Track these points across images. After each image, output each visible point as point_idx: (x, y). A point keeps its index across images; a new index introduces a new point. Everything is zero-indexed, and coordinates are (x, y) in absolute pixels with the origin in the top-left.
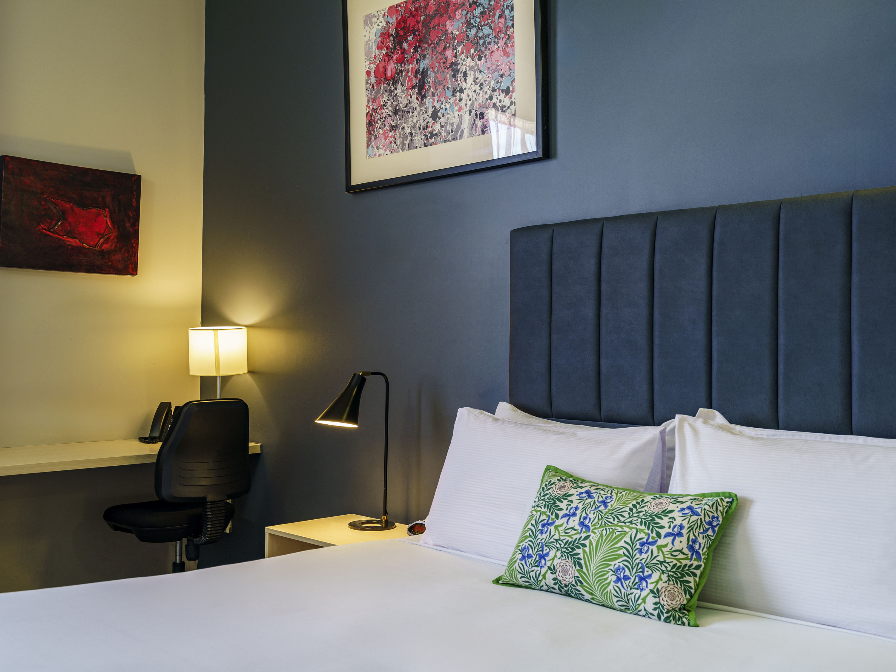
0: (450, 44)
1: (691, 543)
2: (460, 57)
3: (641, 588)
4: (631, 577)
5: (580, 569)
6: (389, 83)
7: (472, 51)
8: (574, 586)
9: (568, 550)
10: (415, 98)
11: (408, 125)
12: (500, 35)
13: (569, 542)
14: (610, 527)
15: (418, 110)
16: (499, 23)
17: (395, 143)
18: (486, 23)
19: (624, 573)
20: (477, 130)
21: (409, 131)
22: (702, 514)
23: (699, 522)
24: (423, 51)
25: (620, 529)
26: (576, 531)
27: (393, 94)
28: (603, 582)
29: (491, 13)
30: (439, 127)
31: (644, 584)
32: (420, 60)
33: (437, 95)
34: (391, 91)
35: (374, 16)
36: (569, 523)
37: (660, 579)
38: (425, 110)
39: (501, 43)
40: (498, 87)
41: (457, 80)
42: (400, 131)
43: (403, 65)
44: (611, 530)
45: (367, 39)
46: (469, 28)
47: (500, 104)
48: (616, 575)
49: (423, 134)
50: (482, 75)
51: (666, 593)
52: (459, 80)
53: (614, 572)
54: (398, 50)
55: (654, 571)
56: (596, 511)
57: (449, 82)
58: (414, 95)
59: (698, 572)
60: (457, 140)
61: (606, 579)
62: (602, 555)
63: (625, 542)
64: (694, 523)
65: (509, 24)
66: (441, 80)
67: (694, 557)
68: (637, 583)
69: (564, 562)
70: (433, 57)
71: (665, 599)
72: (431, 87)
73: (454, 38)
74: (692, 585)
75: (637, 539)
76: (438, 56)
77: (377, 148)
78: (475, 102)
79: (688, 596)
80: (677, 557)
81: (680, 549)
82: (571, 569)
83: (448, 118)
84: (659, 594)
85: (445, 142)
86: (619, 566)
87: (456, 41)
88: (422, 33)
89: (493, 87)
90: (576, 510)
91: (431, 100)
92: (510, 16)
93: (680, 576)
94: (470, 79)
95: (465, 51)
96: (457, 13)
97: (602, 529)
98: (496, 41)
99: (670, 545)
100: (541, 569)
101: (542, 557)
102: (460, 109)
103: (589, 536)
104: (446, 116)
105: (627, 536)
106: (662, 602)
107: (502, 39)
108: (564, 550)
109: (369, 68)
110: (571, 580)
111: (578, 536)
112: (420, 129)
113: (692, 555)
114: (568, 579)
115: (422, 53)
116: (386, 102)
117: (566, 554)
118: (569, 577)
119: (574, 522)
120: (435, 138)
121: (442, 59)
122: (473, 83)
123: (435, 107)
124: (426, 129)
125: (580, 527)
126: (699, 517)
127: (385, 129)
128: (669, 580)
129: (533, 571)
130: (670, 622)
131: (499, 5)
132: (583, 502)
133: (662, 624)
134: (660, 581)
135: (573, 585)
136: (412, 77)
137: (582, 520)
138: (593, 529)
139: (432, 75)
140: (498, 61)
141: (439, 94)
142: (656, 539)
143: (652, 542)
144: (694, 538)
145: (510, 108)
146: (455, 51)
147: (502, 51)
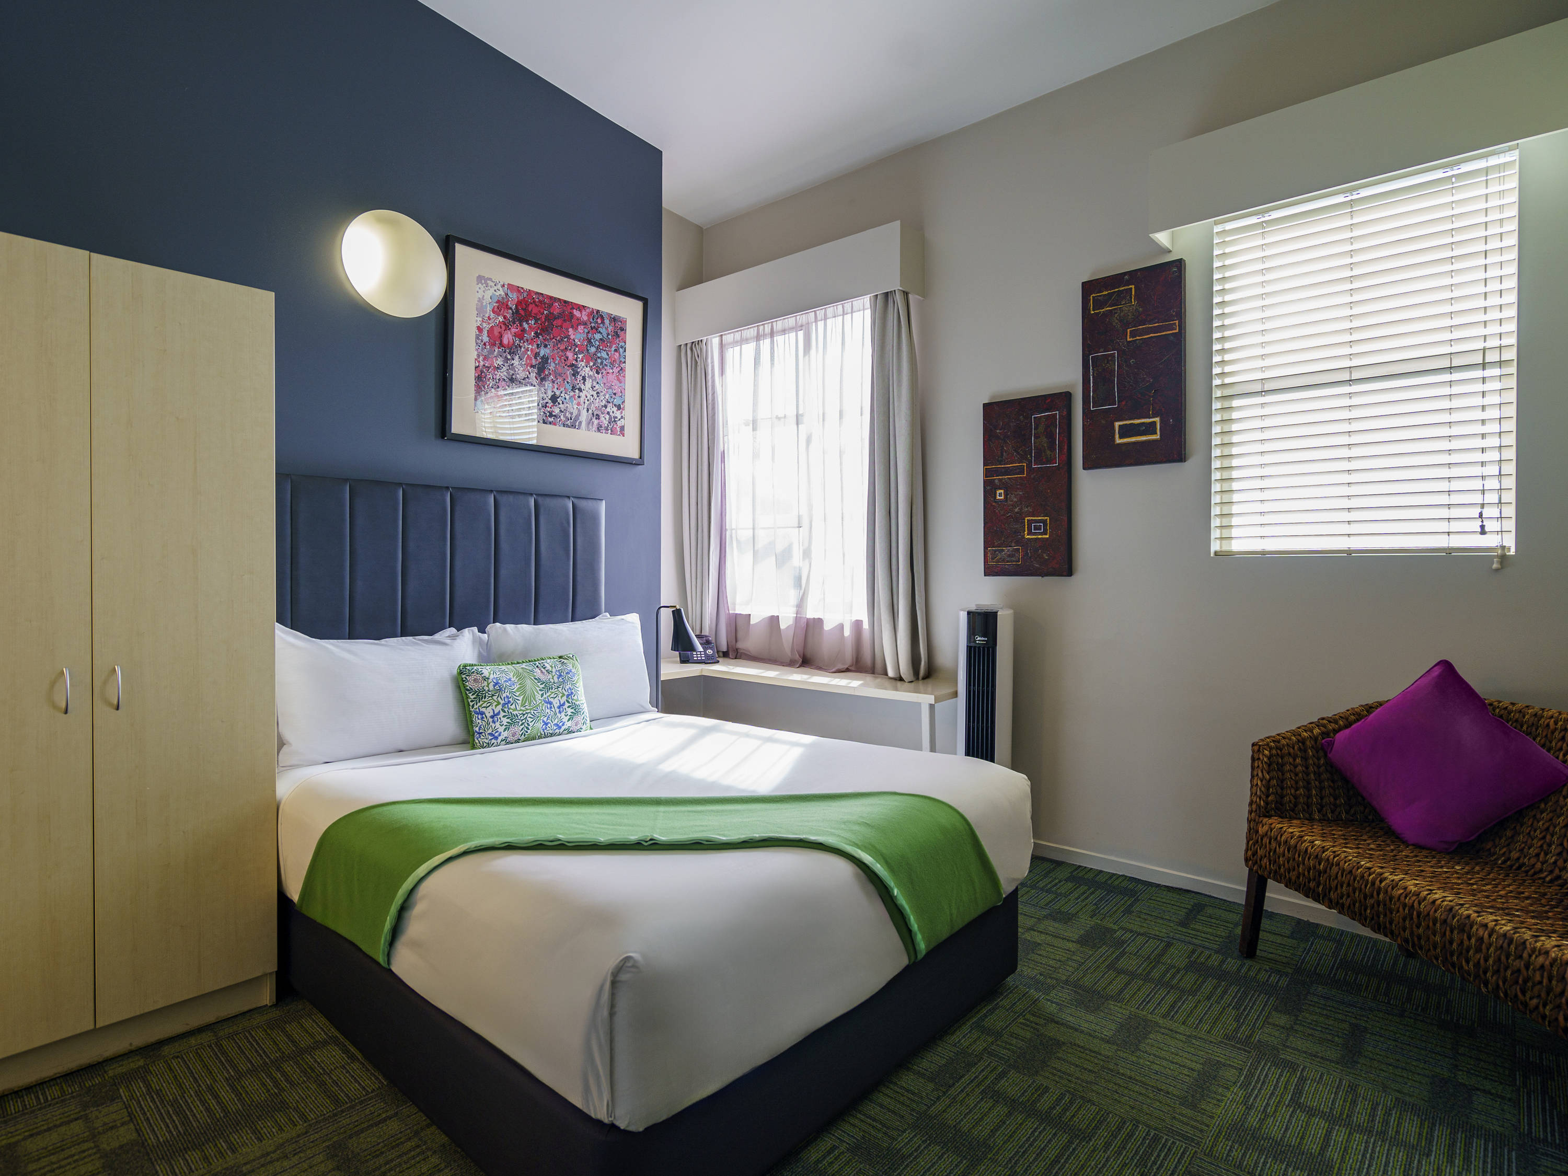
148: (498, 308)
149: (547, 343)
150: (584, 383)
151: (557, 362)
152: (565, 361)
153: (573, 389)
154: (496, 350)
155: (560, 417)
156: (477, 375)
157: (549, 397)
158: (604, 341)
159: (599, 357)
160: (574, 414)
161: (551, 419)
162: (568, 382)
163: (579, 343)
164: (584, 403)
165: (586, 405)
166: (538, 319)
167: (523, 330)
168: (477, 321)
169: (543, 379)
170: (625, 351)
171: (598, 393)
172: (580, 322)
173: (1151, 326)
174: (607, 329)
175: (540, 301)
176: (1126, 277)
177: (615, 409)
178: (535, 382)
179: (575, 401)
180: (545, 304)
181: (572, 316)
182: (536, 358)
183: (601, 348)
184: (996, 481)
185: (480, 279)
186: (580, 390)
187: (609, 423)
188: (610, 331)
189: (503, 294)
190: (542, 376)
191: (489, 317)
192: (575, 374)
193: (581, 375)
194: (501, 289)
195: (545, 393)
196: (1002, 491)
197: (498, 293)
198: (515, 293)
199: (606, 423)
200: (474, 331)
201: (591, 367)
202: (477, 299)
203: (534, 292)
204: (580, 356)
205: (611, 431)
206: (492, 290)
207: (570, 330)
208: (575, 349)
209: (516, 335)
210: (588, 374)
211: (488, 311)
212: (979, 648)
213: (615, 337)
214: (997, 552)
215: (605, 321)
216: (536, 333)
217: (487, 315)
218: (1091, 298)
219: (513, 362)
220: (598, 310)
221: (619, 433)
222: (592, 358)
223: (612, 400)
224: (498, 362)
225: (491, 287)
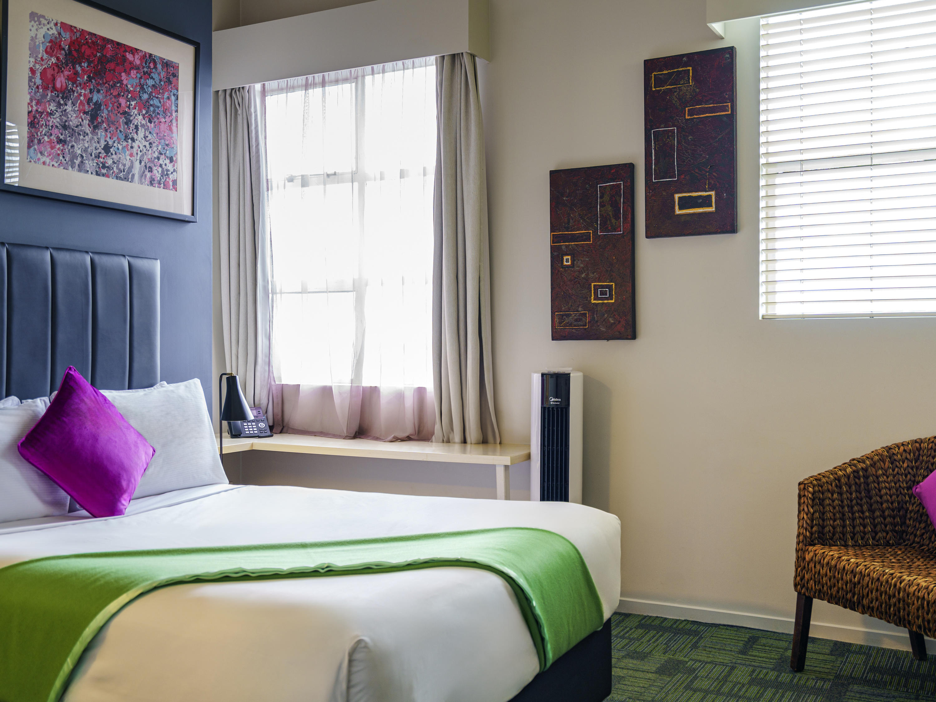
148: (51, 48)
149: (99, 88)
150: (137, 133)
151: (109, 109)
152: (118, 107)
153: (126, 138)
154: (49, 95)
155: (113, 168)
156: (30, 121)
157: (102, 147)
158: (157, 88)
159: (151, 105)
160: (127, 167)
161: (104, 171)
162: (120, 131)
163: (132, 89)
164: (137, 154)
165: (139, 156)
166: (91, 62)
167: (76, 73)
168: (29, 62)
169: (96, 127)
170: (177, 99)
171: (150, 144)
172: (133, 67)
173: (707, 106)
174: (159, 74)
175: (93, 42)
176: (685, 59)
177: (168, 161)
178: (88, 130)
179: (127, 152)
180: (98, 45)
181: (124, 59)
182: (88, 104)
183: (154, 94)
184: (563, 247)
185: (33, 16)
186: (133, 140)
187: (162, 176)
188: (162, 77)
189: (56, 33)
190: (95, 124)
191: (42, 58)
192: (128, 122)
193: (133, 124)
194: (54, 27)
195: (98, 142)
196: (569, 257)
197: (51, 32)
198: (68, 33)
199: (158, 176)
200: (27, 73)
201: (144, 116)
202: (29, 38)
203: (87, 32)
204: (133, 103)
205: (164, 185)
206: (45, 29)
207: (123, 74)
208: (128, 95)
209: (69, 78)
210: (141, 123)
211: (41, 51)
212: (553, 408)
213: (167, 84)
214: (565, 317)
215: (158, 65)
216: (89, 77)
217: (40, 56)
218: (653, 76)
219: (65, 107)
220: (151, 54)
221: (171, 187)
222: (145, 105)
223: (165, 151)
224: (51, 107)
225: (44, 25)
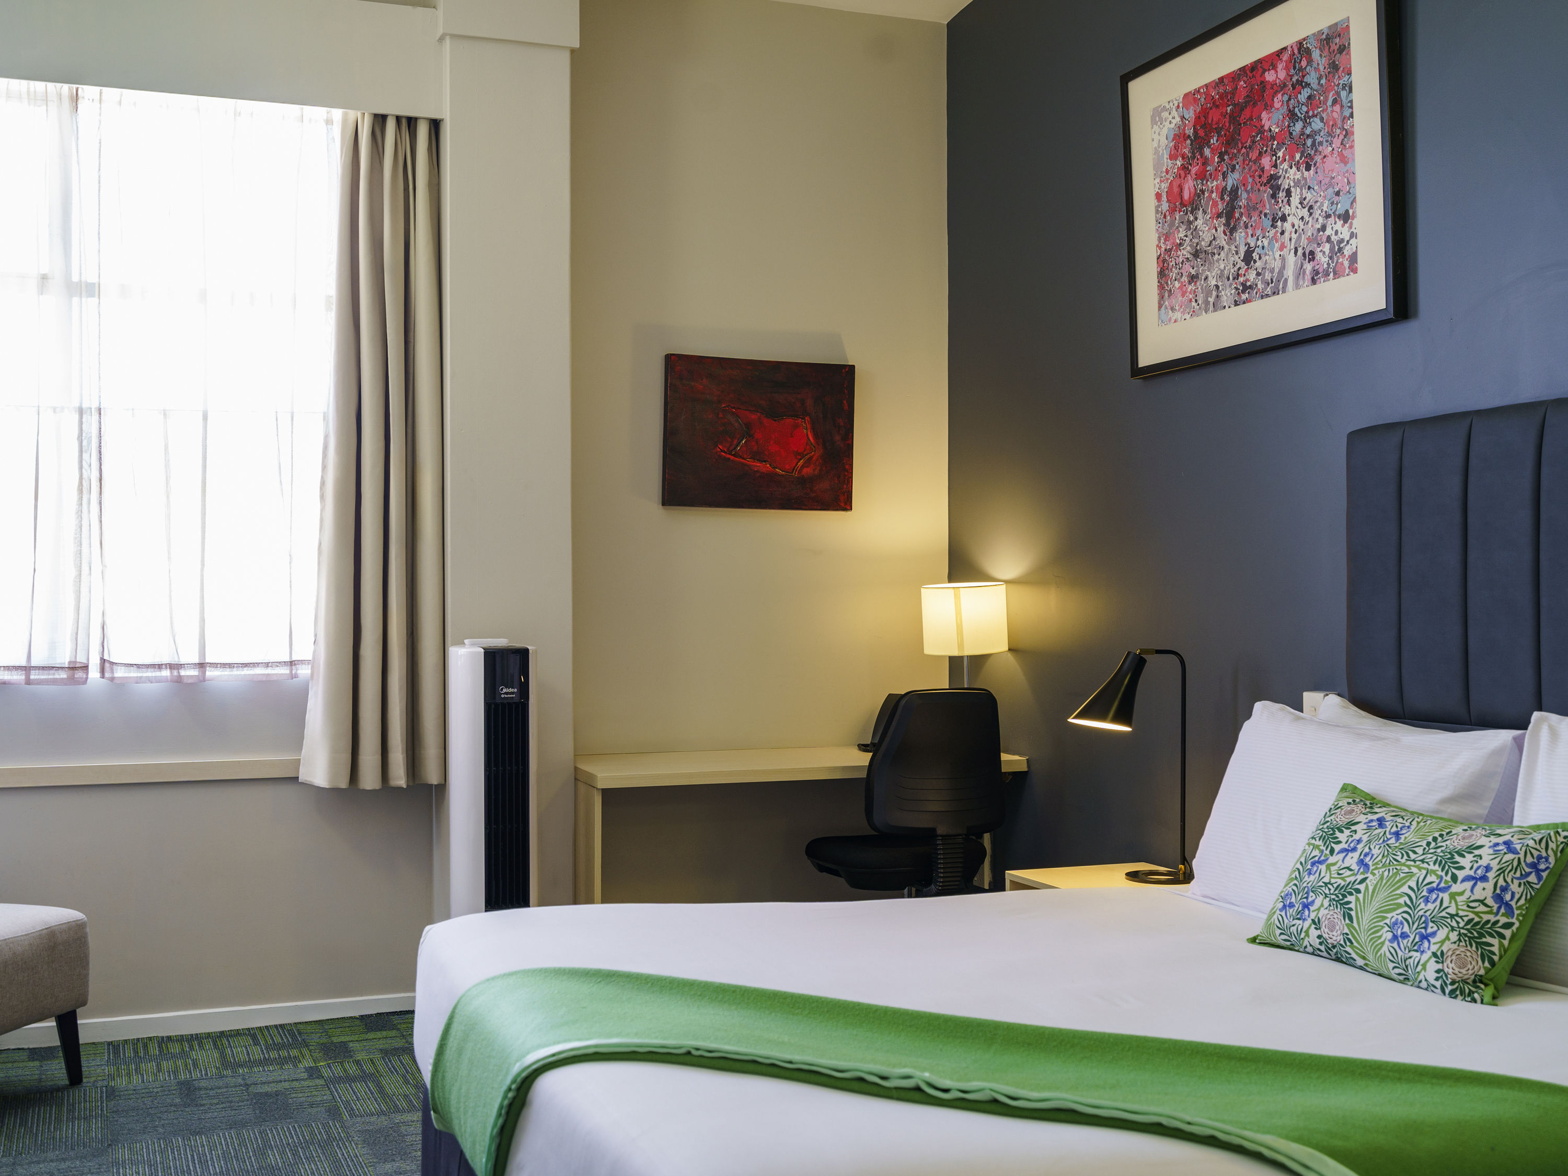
0: (1267, 147)
1: (1498, 891)
2: (1282, 167)
3: (1422, 950)
4: (1410, 935)
5: (1349, 922)
6: (1187, 209)
7: (1298, 156)
8: (1344, 947)
9: (1338, 897)
10: (1222, 232)
11: (1213, 274)
12: (1334, 130)
13: (1341, 886)
14: (1394, 867)
15: (1225, 250)
16: (1332, 111)
17: (1196, 301)
18: (1316, 112)
19: (1402, 928)
20: (1306, 278)
21: (1214, 282)
22: (1522, 853)
23: (1515, 863)
24: (1231, 159)
25: (1407, 870)
26: (1352, 872)
27: (1192, 227)
28: (1377, 941)
29: (1322, 98)
30: (1254, 276)
31: (1426, 944)
32: (1228, 173)
33: (1252, 226)
34: (1190, 223)
35: (1165, 109)
36: (1345, 861)
37: (1447, 938)
38: (1235, 249)
39: (1337, 142)
40: (1333, 211)
41: (1278, 202)
42: (1202, 282)
43: (1205, 182)
44: (1395, 870)
45: (1155, 144)
46: (1293, 122)
47: (1336, 237)
48: (1392, 932)
49: (1233, 287)
50: (1311, 194)
51: (1454, 957)
52: (1280, 201)
53: (1390, 927)
54: (1198, 159)
55: (1440, 928)
56: (1382, 845)
57: (1268, 206)
58: (1221, 226)
59: (1508, 933)
60: (1278, 294)
61: (1380, 937)
62: (1377, 904)
63: (1410, 887)
64: (1508, 864)
65: (1347, 113)
66: (1257, 203)
67: (1503, 910)
68: (1417, 942)
69: (1331, 913)
70: (1244, 168)
71: (1451, 965)
72: (1242, 214)
73: (1273, 138)
74: (1495, 949)
75: (1425, 882)
76: (1251, 166)
77: (1173, 309)
78: (1303, 236)
79: (1487, 964)
80: (1476, 910)
81: (1482, 898)
82: (1339, 923)
83: (1266, 260)
84: (1443, 958)
85: (1262, 297)
86: (1397, 919)
87: (1276, 142)
88: (1229, 132)
89: (1326, 212)
90: (1358, 844)
91: (1243, 234)
92: (1348, 100)
93: (1476, 935)
94: (1295, 200)
95: (1287, 157)
96: (1275, 99)
97: (1383, 870)
98: (1329, 139)
99: (1468, 893)
100: (1303, 922)
101: (1306, 906)
102: (1282, 247)
103: (1366, 878)
104: (1264, 258)
105: (1413, 879)
106: (1446, 970)
107: (1337, 136)
108: (1333, 897)
109: (1159, 189)
110: (1338, 938)
111: (1352, 879)
112: (1228, 279)
113: (1499, 908)
114: (1336, 937)
115: (1230, 162)
116: (1183, 240)
117: (1335, 903)
118: (1336, 934)
119: (1352, 860)
120: (1249, 293)
121: (1257, 171)
122: (1300, 206)
123: (1249, 245)
124: (1237, 279)
125: (1358, 866)
126: (1517, 856)
127: (1182, 280)
128: (1460, 940)
129: (1293, 925)
130: (1455, 997)
131: (1333, 84)
132: (1369, 833)
133: (1447, 999)
134: (1447, 942)
135: (1341, 945)
136: (1217, 199)
137: (1362, 857)
138: (1373, 870)
139: (1245, 195)
140: (1332, 171)
141: (1254, 225)
142: (1450, 884)
143: (1444, 888)
144: (1504, 884)
145: (1350, 242)
146: (1274, 158)
147: (1338, 155)
